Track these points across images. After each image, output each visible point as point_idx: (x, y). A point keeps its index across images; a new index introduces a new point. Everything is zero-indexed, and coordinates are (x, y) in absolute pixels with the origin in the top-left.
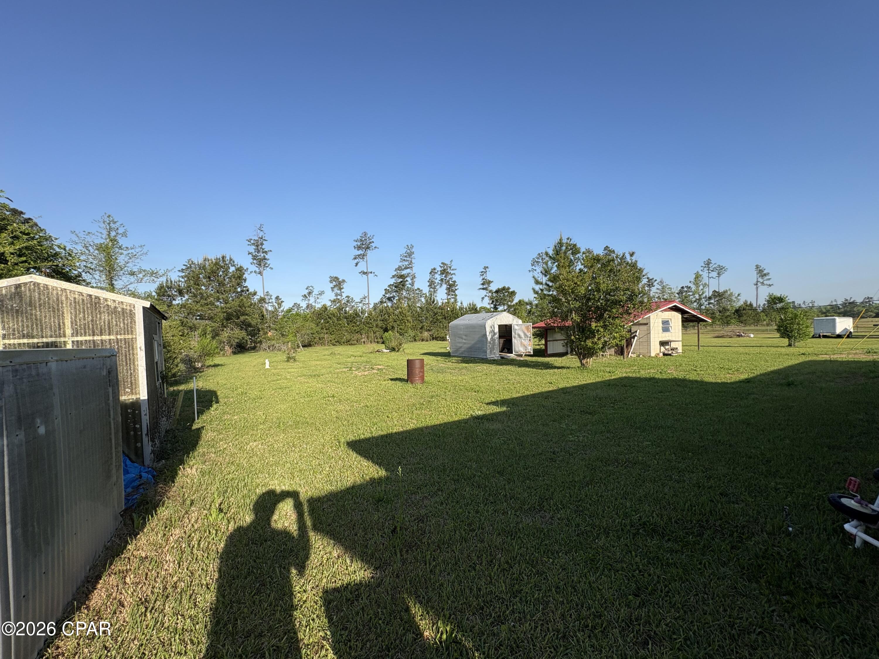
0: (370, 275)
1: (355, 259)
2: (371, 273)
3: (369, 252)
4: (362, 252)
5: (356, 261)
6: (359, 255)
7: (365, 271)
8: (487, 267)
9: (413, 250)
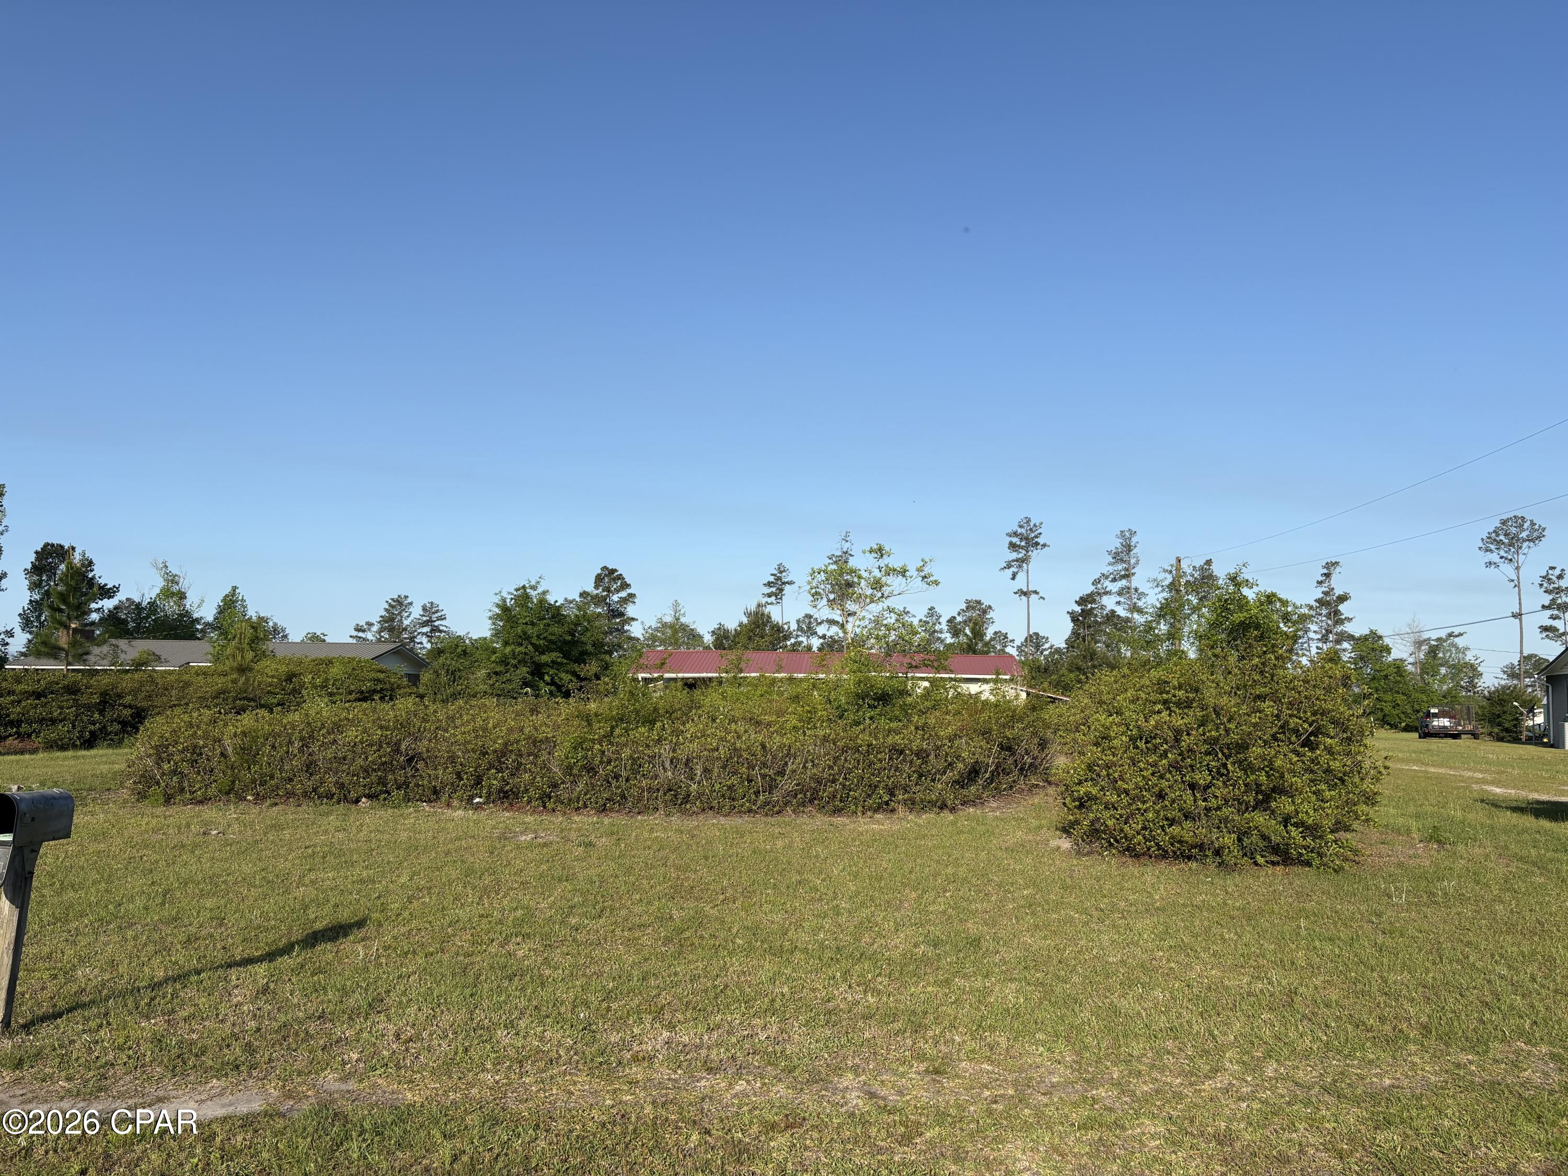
0: (1033, 597)
1: (1009, 566)
2: (1036, 592)
3: (1034, 554)
4: (1020, 556)
5: (1009, 572)
6: (1017, 560)
7: (1025, 590)
8: (1337, 563)
9: (1134, 540)
